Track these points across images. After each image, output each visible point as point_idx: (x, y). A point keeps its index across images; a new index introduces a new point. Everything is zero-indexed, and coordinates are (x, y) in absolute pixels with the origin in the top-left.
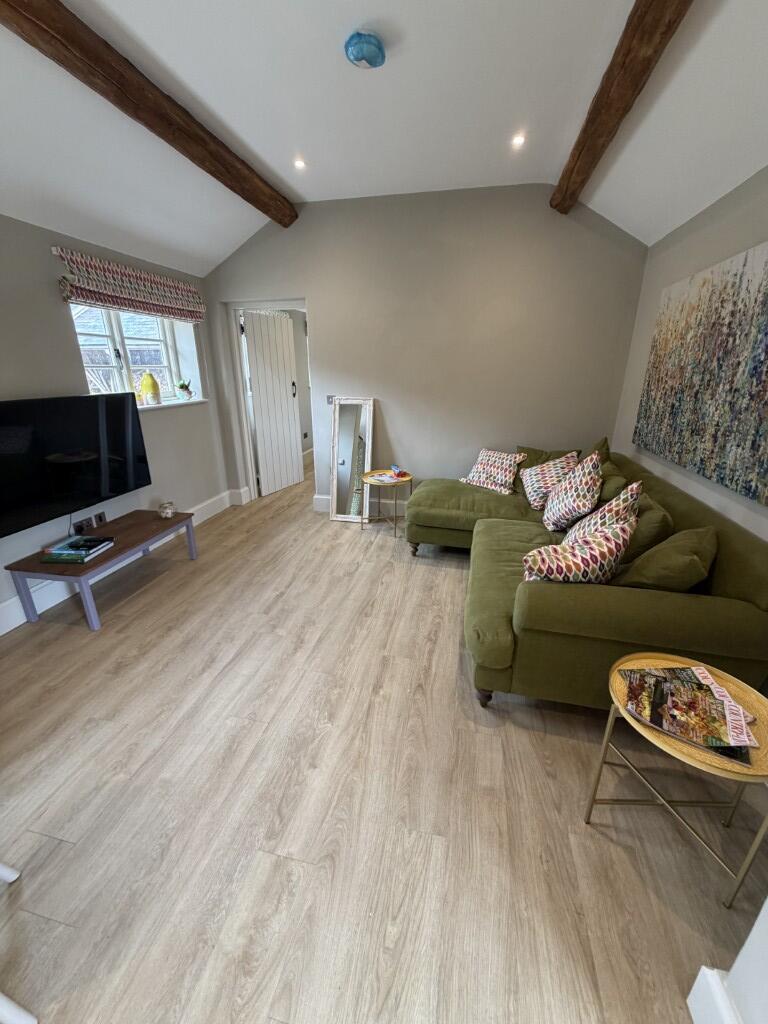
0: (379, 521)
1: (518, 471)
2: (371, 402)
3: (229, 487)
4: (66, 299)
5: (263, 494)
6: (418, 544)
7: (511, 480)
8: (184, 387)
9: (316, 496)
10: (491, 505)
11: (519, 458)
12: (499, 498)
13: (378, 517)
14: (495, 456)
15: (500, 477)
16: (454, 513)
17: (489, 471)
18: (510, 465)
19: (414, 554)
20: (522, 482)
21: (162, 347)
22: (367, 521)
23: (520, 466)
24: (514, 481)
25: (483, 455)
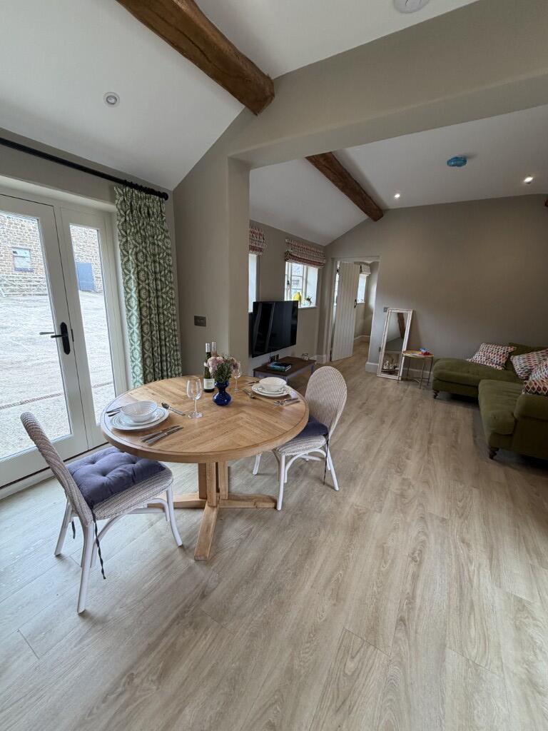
0: (407, 380)
1: (509, 357)
2: (411, 312)
3: (318, 354)
4: (286, 260)
5: (333, 360)
6: (438, 392)
7: (504, 362)
8: (309, 300)
9: (368, 363)
10: (490, 373)
11: (511, 349)
12: (496, 371)
13: (407, 378)
14: (491, 348)
15: (496, 359)
16: (466, 375)
17: (487, 355)
18: (504, 353)
19: (435, 397)
20: (512, 364)
21: (300, 279)
22: (400, 379)
23: (511, 354)
24: (506, 362)
25: (483, 346)
